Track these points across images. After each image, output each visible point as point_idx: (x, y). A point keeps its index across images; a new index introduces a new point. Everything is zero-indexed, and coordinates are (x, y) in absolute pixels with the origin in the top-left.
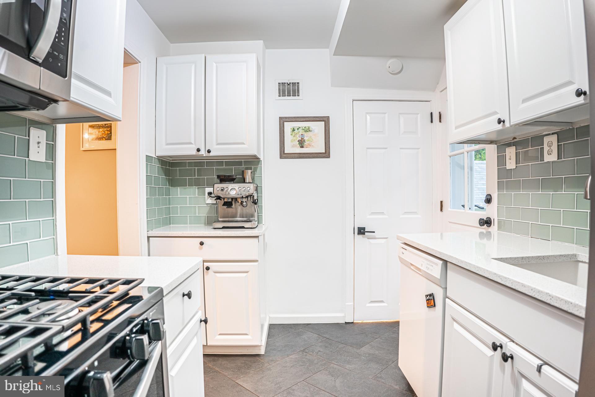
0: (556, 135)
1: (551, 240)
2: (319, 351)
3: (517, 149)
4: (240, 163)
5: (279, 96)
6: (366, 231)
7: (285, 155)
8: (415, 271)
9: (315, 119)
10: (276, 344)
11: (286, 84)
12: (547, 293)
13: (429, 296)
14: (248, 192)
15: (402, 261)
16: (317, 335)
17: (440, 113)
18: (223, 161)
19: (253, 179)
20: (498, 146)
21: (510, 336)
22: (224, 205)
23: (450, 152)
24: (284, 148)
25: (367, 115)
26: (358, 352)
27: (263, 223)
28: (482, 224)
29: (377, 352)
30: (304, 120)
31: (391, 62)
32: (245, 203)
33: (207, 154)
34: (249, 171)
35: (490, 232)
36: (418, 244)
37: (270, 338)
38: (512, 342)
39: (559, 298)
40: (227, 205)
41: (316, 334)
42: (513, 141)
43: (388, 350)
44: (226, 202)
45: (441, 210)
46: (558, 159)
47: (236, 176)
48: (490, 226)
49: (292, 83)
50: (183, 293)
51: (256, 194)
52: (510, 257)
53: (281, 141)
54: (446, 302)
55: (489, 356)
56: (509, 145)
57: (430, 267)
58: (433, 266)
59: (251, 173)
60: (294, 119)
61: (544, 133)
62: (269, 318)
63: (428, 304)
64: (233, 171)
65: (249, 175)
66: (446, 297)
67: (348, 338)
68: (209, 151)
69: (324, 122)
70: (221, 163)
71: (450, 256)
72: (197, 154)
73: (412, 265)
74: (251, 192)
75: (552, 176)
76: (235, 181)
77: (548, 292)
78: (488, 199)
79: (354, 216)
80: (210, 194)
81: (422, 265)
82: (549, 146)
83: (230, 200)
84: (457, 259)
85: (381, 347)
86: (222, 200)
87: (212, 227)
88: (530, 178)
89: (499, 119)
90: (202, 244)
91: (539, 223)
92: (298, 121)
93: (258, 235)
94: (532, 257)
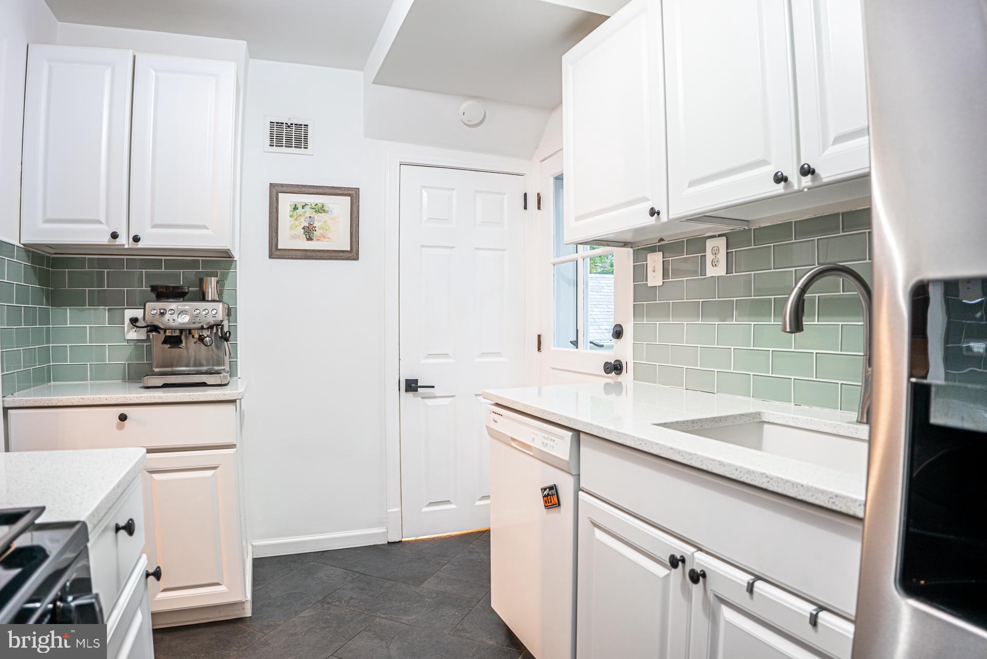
0: (724, 238)
1: (717, 392)
2: (351, 598)
3: (665, 256)
4: (194, 264)
5: (270, 145)
6: (419, 385)
7: (278, 253)
8: (520, 450)
9: (333, 191)
10: (272, 594)
11: (284, 125)
12: (762, 474)
13: (548, 490)
14: (214, 319)
15: (493, 434)
16: (342, 570)
17: (538, 194)
18: (162, 259)
19: (220, 294)
20: (634, 251)
21: (697, 543)
22: (165, 342)
23: (554, 258)
24: (277, 239)
25: (423, 191)
26: (417, 591)
27: (239, 376)
28: (609, 370)
29: (449, 588)
30: (315, 191)
31: (467, 105)
32: (207, 339)
33: (132, 245)
34: (214, 280)
35: (620, 383)
36: (526, 406)
37: (258, 585)
38: (699, 552)
39: (782, 479)
40: (170, 343)
41: (340, 568)
42: (658, 244)
43: (467, 582)
44: (169, 336)
45: (539, 349)
46: (727, 274)
47: (189, 287)
48: (620, 373)
49: (295, 125)
50: (117, 524)
51: (227, 321)
52: (677, 421)
53: (272, 227)
54: (580, 497)
55: (661, 577)
56: (653, 249)
57: (551, 443)
58: (554, 440)
59: (218, 282)
60: (297, 189)
61: (707, 235)
62: (253, 548)
63: (546, 503)
64: (182, 278)
65: (213, 286)
66: (578, 489)
67: (397, 569)
68: (136, 239)
69: (350, 197)
70: (156, 263)
71: (588, 423)
72: (112, 243)
73: (513, 439)
74: (220, 317)
75: (718, 298)
76: (185, 298)
77: (763, 471)
78: (617, 331)
79: (400, 360)
80: (134, 321)
81: (533, 439)
82: (714, 254)
83: (177, 333)
84: (600, 428)
85: (454, 578)
86: (162, 332)
87: (141, 385)
88: (685, 301)
89: (652, 209)
90: (123, 418)
91: (699, 368)
92: (304, 192)
93: (235, 398)
94: (706, 419)
